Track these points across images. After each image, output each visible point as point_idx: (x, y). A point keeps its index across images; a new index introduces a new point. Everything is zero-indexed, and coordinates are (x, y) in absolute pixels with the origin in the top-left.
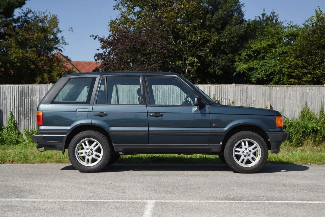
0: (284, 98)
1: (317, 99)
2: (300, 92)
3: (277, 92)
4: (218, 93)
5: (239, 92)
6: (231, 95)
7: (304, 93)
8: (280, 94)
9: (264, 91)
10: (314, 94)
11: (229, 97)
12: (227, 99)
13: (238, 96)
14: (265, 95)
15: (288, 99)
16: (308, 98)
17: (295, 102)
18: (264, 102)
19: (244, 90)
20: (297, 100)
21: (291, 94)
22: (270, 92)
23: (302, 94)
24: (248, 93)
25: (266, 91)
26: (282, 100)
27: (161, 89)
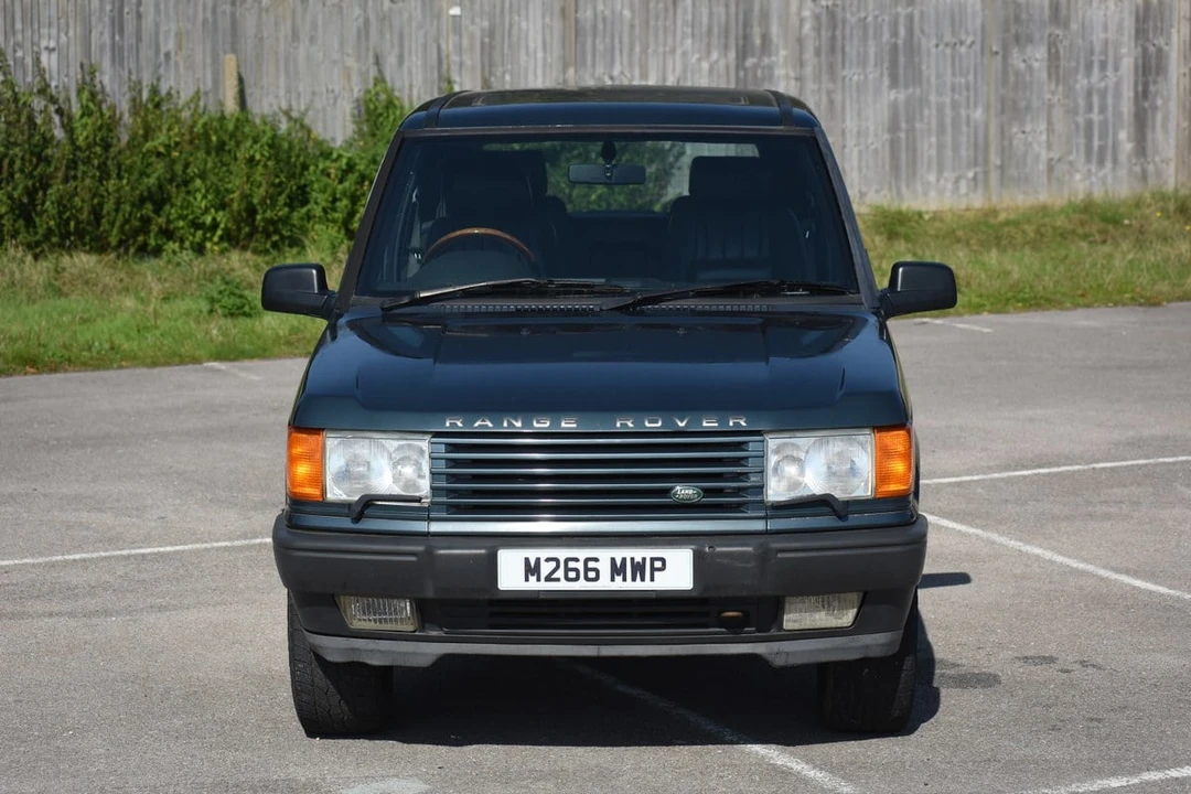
0: (290, 39)
1: (421, 40)
2: (357, 11)
3: (264, 13)
4: (18, 26)
5: (106, 19)
6: (71, 33)
7: (372, 17)
8: (276, 24)
9: (209, 15)
10: (410, 16)
11: (63, 39)
12: (54, 49)
13: (101, 34)
14: (215, 29)
15: (307, 42)
16: (388, 36)
17: (336, 56)
18: (209, 61)
19: (126, 10)
20: (342, 44)
21: (320, 23)
22: (233, 15)
23: (361, 20)
24: (144, 22)
25: (219, 10)
26: (282, 46)
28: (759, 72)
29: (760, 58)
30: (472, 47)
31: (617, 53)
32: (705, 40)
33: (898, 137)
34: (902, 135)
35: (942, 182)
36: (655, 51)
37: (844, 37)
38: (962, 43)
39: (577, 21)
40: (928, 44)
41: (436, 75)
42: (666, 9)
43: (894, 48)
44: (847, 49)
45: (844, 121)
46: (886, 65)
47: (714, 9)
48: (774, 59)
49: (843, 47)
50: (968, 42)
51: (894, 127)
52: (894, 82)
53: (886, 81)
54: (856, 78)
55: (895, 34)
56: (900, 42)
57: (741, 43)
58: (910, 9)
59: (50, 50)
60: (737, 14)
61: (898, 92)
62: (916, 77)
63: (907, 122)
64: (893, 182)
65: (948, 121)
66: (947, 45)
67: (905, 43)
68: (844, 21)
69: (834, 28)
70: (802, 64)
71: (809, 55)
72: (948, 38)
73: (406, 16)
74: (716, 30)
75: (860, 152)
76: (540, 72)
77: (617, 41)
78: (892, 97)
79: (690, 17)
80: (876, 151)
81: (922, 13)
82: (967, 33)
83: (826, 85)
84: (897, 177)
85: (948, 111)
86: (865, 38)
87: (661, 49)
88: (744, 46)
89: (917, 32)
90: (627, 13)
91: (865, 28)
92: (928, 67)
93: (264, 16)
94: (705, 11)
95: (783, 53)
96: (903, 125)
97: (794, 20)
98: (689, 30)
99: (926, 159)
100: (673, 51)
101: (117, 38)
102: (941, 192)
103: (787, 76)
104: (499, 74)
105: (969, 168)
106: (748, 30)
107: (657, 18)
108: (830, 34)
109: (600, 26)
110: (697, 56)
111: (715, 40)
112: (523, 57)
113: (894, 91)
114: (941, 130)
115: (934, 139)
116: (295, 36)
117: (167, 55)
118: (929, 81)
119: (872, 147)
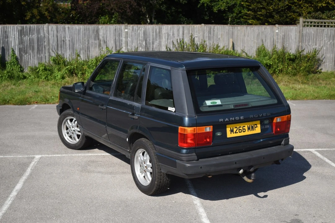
1: (270, 37)
2: (257, 31)
4: (190, 32)
5: (208, 31)
6: (201, 34)
7: (260, 32)
8: (241, 33)
9: (228, 31)
10: (268, 32)
11: (199, 35)
13: (206, 34)
14: (229, 34)
15: (247, 37)
16: (263, 36)
17: (253, 39)
18: (227, 40)
19: (211, 30)
20: (254, 37)
21: (250, 33)
22: (232, 31)
23: (258, 33)
24: (215, 32)
25: (230, 30)
26: (242, 37)
27: (142, 29)
30: (280, 38)
31: (310, 40)
32: (329, 38)
36: (319, 40)
39: (302, 33)
41: (272, 43)
42: (321, 31)
47: (332, 32)
59: (196, 37)
73: (267, 32)
74: (332, 36)
76: (294, 44)
77: (310, 38)
79: (326, 33)
87: (320, 39)
90: (313, 32)
93: (238, 31)
94: (330, 32)
98: (326, 36)
100: (322, 40)
101: (209, 35)
104: (285, 44)
107: (319, 33)
109: (307, 35)
110: (327, 41)
112: (291, 41)
116: (245, 35)
117: (219, 38)
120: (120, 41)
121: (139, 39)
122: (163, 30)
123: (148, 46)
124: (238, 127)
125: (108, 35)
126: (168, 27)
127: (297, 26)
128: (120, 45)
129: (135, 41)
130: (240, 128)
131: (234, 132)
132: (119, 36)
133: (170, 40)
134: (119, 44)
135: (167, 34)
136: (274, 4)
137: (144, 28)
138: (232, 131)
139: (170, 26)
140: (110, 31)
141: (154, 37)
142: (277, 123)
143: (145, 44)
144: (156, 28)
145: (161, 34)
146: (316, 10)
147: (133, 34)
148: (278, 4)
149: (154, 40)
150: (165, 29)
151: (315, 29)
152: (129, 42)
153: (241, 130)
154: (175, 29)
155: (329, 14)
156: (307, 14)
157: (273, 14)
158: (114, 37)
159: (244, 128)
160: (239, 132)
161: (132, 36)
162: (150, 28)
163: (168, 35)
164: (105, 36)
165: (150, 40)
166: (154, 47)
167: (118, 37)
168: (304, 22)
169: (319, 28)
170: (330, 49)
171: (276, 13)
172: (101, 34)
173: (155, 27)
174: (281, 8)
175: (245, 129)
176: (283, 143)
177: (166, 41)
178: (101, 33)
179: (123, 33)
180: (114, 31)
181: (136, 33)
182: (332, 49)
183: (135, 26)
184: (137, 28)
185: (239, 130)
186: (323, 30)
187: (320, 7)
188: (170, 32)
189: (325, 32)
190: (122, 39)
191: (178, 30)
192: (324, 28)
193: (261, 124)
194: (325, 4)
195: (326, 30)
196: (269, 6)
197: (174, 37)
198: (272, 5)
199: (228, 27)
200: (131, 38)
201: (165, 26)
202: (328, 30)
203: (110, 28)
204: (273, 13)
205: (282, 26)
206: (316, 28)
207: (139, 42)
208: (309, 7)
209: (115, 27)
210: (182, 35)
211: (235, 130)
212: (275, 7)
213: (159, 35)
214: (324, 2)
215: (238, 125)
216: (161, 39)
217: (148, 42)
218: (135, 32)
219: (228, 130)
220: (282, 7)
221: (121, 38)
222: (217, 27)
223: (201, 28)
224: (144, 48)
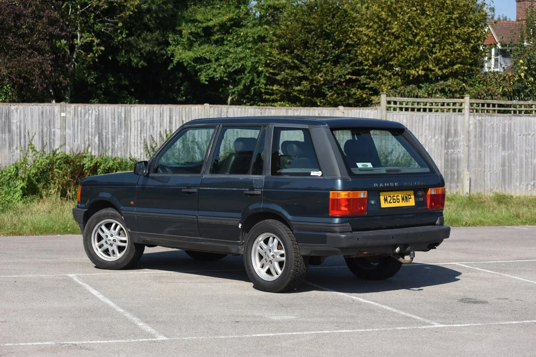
4: (184, 119)
27: (94, 112)
28: (453, 143)
29: (454, 138)
32: (433, 132)
33: (505, 169)
34: (507, 168)
35: (521, 186)
37: (485, 131)
38: (529, 134)
40: (516, 134)
42: (419, 119)
43: (504, 136)
44: (486, 136)
45: (484, 162)
46: (501, 142)
47: (437, 120)
48: (459, 138)
49: (485, 135)
50: (532, 134)
51: (503, 165)
52: (504, 149)
53: (501, 148)
54: (489, 146)
55: (504, 131)
56: (506, 134)
57: (447, 132)
58: (510, 121)
60: (445, 122)
61: (505, 152)
62: (512, 147)
63: (508, 163)
64: (503, 185)
65: (524, 163)
66: (524, 135)
67: (508, 134)
68: (485, 125)
69: (482, 128)
70: (469, 141)
71: (472, 137)
72: (524, 133)
74: (437, 127)
75: (491, 174)
78: (503, 154)
79: (428, 123)
80: (497, 173)
81: (514, 123)
82: (531, 131)
83: (478, 148)
84: (505, 184)
85: (524, 159)
86: (493, 132)
88: (448, 134)
89: (512, 130)
91: (493, 128)
92: (517, 143)
94: (433, 120)
95: (462, 136)
96: (507, 164)
97: (467, 124)
98: (428, 127)
99: (515, 177)
100: (422, 135)
102: (521, 189)
103: (464, 145)
105: (531, 181)
106: (449, 128)
107: (416, 123)
108: (480, 130)
110: (430, 137)
111: (437, 131)
113: (504, 151)
114: (521, 167)
115: (518, 170)
118: (517, 149)
119: (495, 172)
120: (50, 135)
121: (86, 131)
122: (133, 115)
123: (104, 144)
124: (392, 196)
125: (29, 123)
126: (142, 108)
127: (377, 109)
128: (50, 142)
129: (79, 134)
130: (394, 198)
131: (388, 201)
132: (50, 126)
133: (146, 134)
134: (48, 141)
135: (139, 122)
136: (324, 71)
137: (97, 110)
138: (386, 200)
139: (145, 108)
140: (32, 116)
141: (116, 127)
142: (431, 195)
143: (99, 141)
144: (120, 110)
145: (129, 121)
146: (408, 81)
147: (76, 121)
148: (332, 70)
149: (116, 134)
150: (136, 113)
151: (408, 115)
152: (67, 137)
153: (395, 199)
154: (155, 112)
155: (430, 89)
156: (391, 89)
157: (324, 89)
158: (39, 127)
159: (398, 197)
160: (394, 202)
161: (74, 126)
162: (108, 110)
163: (143, 124)
164: (22, 125)
165: (107, 133)
166: (116, 146)
167: (46, 127)
168: (389, 102)
169: (416, 113)
170: (436, 151)
171: (330, 88)
172: (15, 121)
173: (118, 109)
174: (339, 79)
175: (399, 199)
176: (438, 222)
177: (137, 135)
178: (15, 119)
179: (58, 120)
180: (39, 116)
181: (81, 120)
182: (439, 151)
183: (79, 107)
184: (83, 111)
185: (393, 199)
186: (422, 117)
187: (413, 77)
188: (145, 118)
189: (426, 121)
190: (54, 132)
191: (161, 115)
192: (424, 113)
193: (415, 195)
194: (422, 70)
195: (428, 116)
196: (315, 75)
197: (153, 127)
198: (321, 71)
199: (253, 110)
200: (72, 128)
201: (136, 108)
202: (431, 117)
203: (32, 110)
204: (323, 87)
205: (350, 108)
206: (409, 113)
207: (87, 136)
208: (392, 76)
209: (42, 107)
210: (168, 124)
211: (389, 199)
212: (326, 76)
213: (125, 124)
214: (421, 68)
215: (392, 194)
216: (129, 132)
217: (104, 136)
218: (80, 118)
219: (382, 198)
220: (340, 77)
221: (53, 130)
222: (234, 110)
223: (203, 111)
224: (97, 149)
